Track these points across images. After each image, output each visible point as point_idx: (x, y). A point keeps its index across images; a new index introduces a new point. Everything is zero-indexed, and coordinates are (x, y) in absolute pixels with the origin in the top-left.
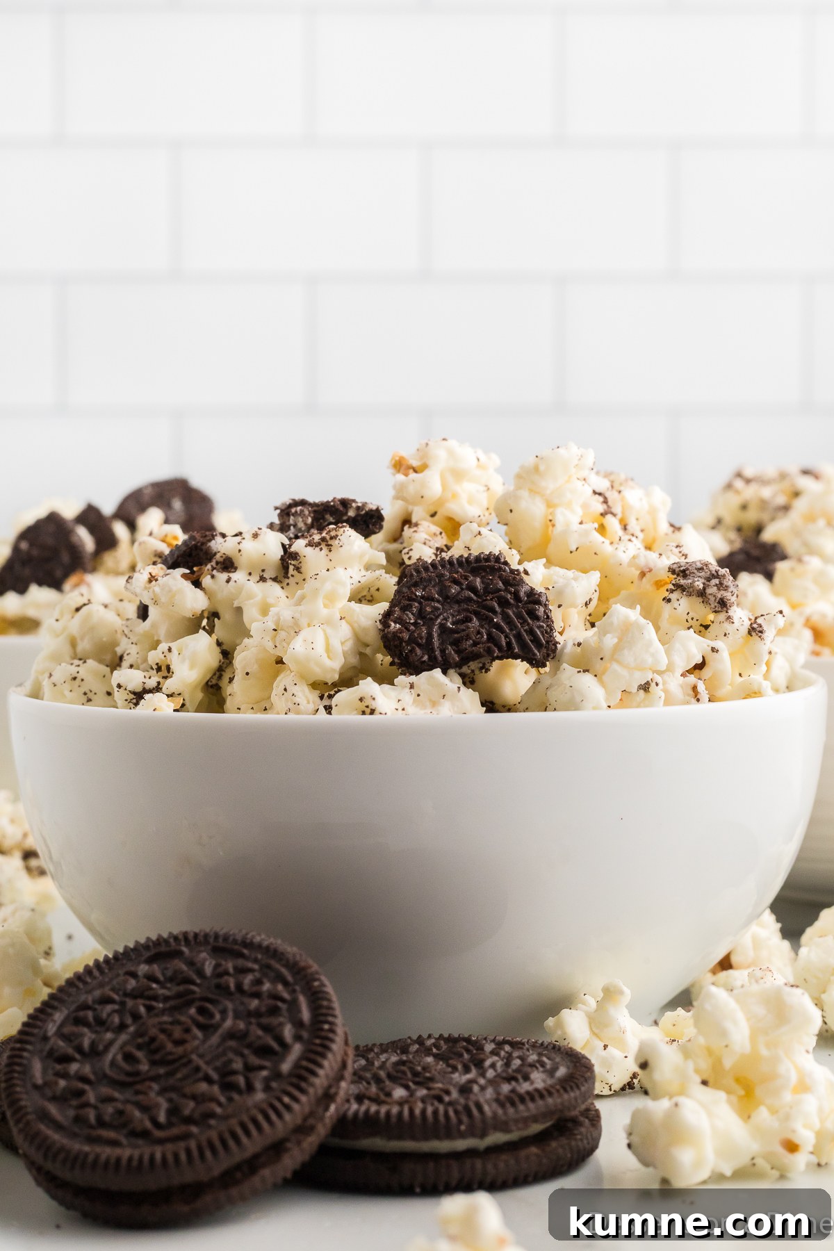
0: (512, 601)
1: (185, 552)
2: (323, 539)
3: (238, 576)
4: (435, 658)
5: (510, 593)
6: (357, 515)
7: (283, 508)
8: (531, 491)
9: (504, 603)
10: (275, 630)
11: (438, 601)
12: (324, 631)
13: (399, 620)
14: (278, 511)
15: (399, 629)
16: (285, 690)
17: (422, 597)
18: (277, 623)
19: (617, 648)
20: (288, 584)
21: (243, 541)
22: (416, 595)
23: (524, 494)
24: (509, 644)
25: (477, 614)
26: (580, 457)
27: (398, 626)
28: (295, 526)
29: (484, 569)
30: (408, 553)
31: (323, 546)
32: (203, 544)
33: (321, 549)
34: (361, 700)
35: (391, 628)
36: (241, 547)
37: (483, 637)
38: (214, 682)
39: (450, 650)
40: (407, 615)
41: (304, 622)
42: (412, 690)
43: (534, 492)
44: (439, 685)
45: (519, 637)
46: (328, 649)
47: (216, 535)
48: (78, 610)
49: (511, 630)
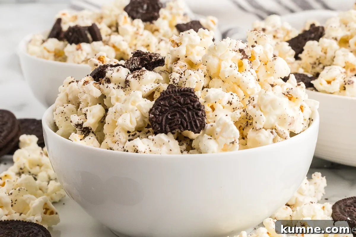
0: (192, 108)
1: (97, 72)
2: (138, 75)
3: (111, 85)
4: (162, 129)
5: (191, 105)
6: (155, 61)
7: (134, 53)
8: (213, 55)
9: (189, 109)
10: (115, 112)
11: (168, 107)
12: (130, 114)
13: (153, 114)
14: (132, 54)
15: (153, 117)
16: (117, 133)
17: (163, 105)
18: (116, 110)
19: (221, 132)
20: (126, 90)
21: (113, 73)
22: (161, 104)
23: (211, 57)
24: (187, 126)
25: (179, 112)
26: (230, 44)
27: (153, 116)
28: (135, 64)
29: (185, 94)
30: (170, 76)
31: (137, 78)
32: (103, 70)
33: (136, 79)
34: (134, 146)
35: (150, 116)
36: (112, 75)
37: (179, 122)
38: (102, 121)
39: (168, 126)
40: (157, 111)
41: (124, 111)
42: (153, 141)
43: (214, 56)
44: (161, 140)
45: (191, 123)
46: (131, 121)
47: (108, 66)
48: (70, 83)
49: (189, 120)
